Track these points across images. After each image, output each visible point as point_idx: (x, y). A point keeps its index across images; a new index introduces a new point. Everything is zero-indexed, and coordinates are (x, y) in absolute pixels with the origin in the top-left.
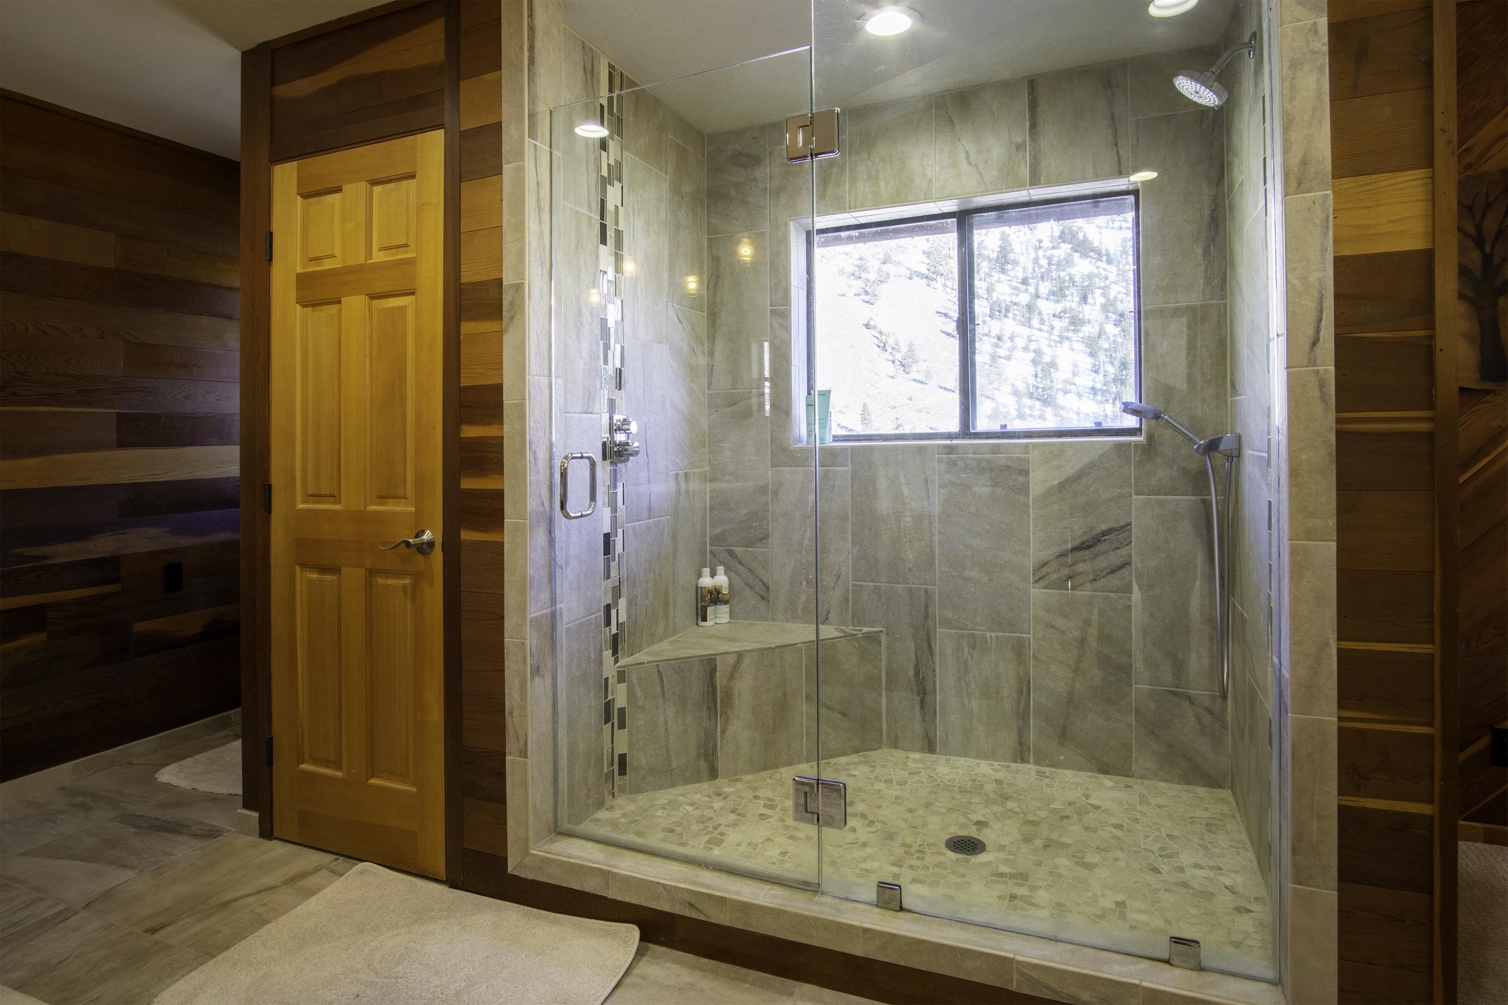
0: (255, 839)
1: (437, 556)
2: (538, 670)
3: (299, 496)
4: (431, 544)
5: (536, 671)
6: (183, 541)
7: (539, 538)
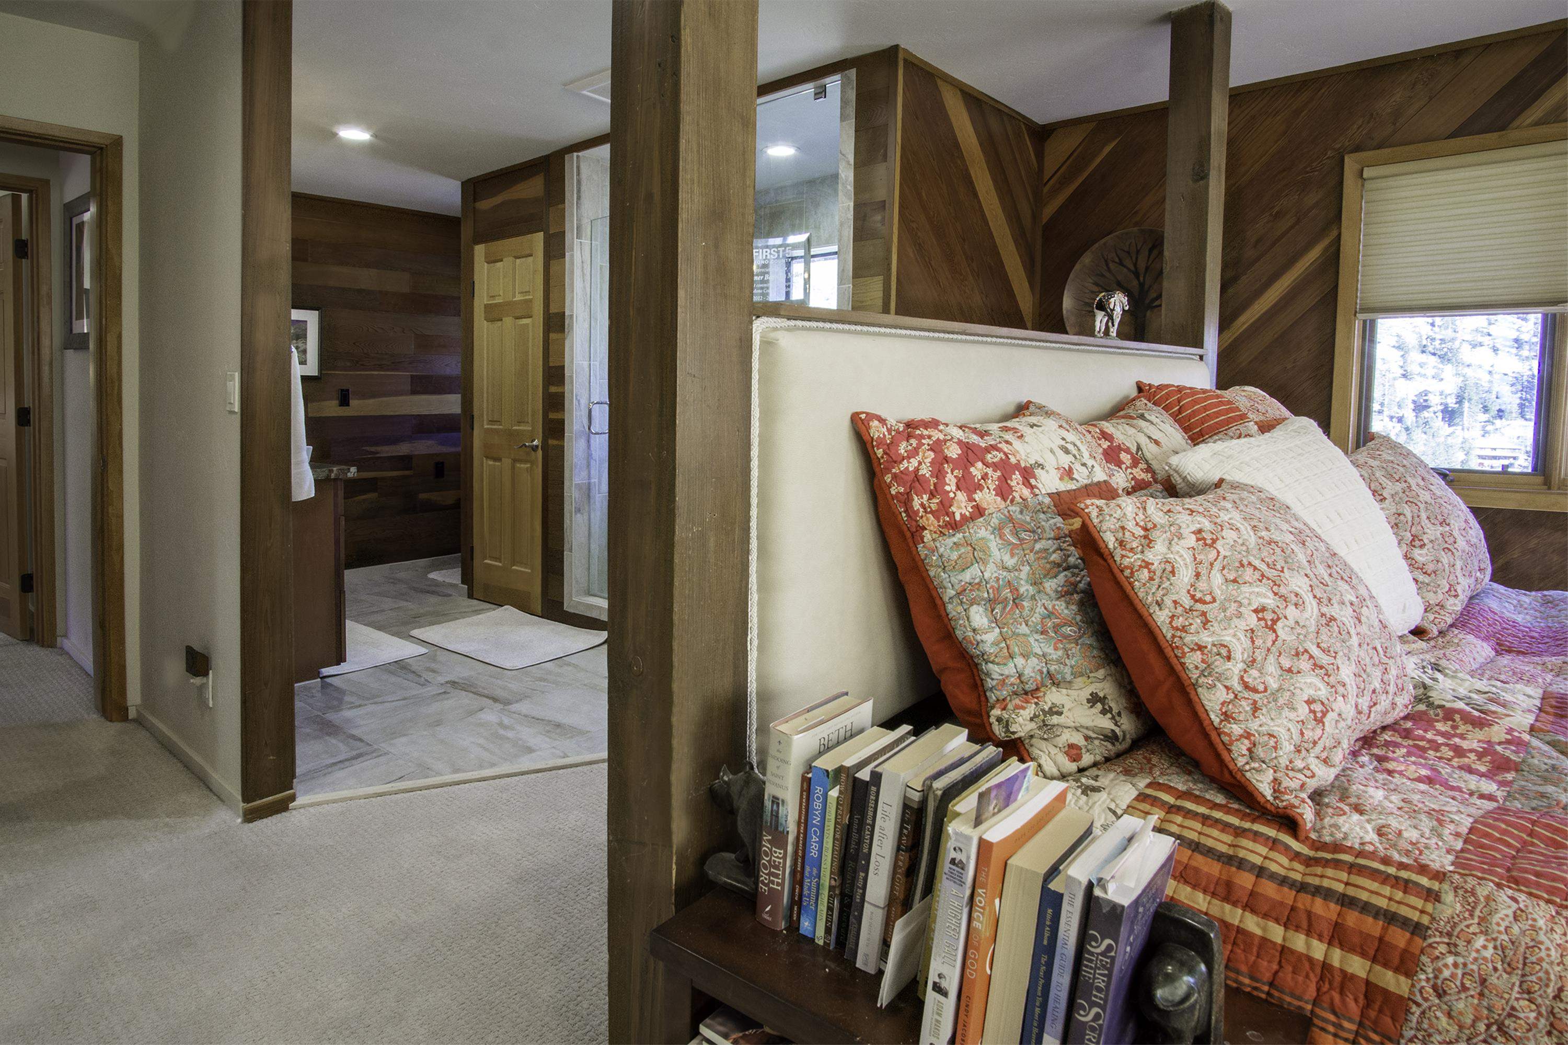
0: (466, 598)
1: (540, 452)
2: (579, 510)
3: (485, 422)
4: (537, 446)
5: (578, 510)
6: (445, 449)
7: (582, 443)
